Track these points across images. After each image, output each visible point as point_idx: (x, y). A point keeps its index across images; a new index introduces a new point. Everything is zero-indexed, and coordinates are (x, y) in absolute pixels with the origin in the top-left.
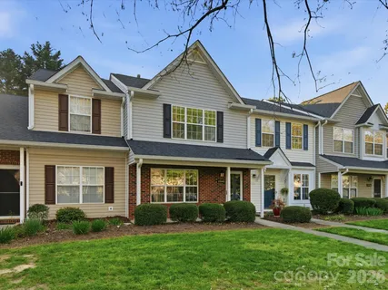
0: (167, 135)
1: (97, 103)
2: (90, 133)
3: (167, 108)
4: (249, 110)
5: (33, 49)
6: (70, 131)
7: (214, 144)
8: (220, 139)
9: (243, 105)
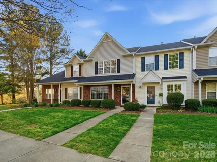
0: (96, 73)
1: (80, 67)
2: (78, 76)
3: (96, 63)
4: (132, 55)
6: (73, 77)
7: (116, 74)
8: (119, 71)
9: (129, 53)
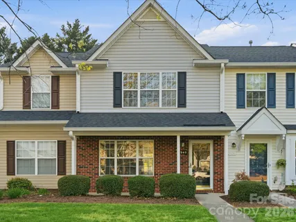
0: (117, 104)
1: (56, 80)
2: (50, 109)
3: (117, 76)
4: (218, 66)
5: (63, 30)
6: (32, 109)
7: (175, 110)
8: (182, 104)
9: (210, 60)
